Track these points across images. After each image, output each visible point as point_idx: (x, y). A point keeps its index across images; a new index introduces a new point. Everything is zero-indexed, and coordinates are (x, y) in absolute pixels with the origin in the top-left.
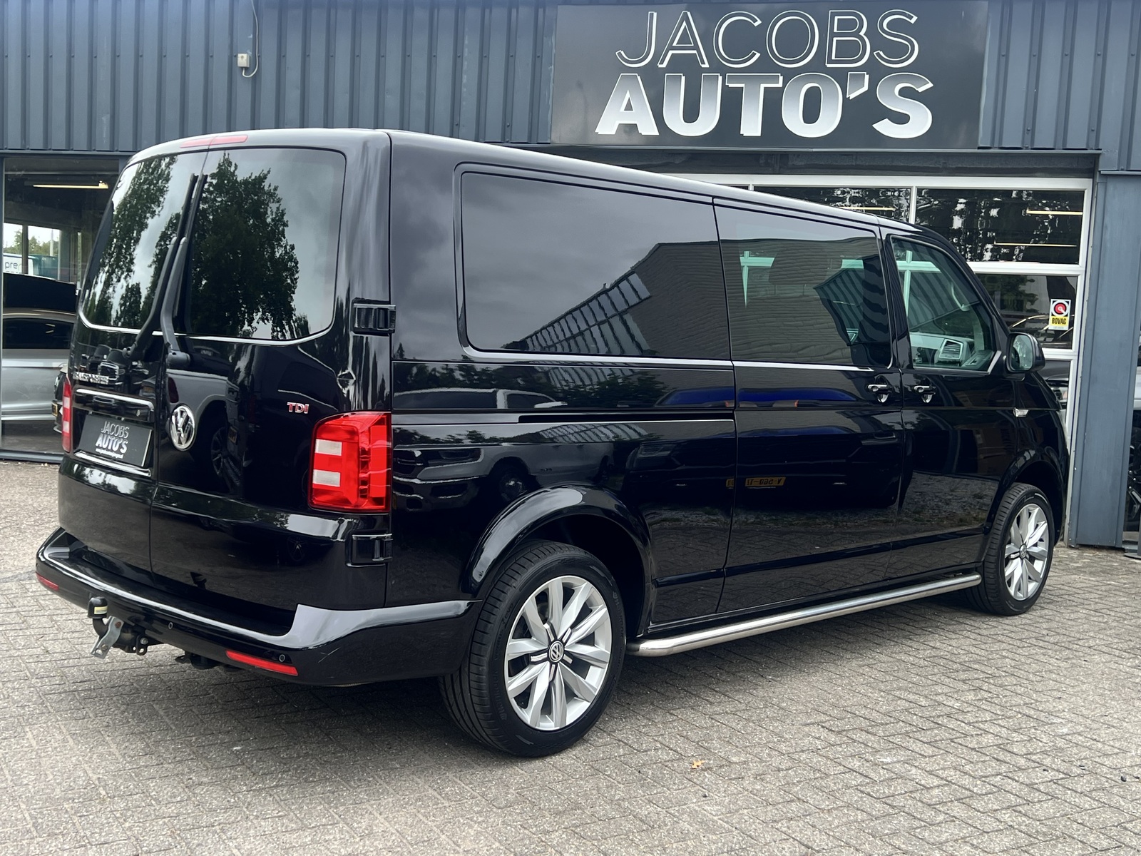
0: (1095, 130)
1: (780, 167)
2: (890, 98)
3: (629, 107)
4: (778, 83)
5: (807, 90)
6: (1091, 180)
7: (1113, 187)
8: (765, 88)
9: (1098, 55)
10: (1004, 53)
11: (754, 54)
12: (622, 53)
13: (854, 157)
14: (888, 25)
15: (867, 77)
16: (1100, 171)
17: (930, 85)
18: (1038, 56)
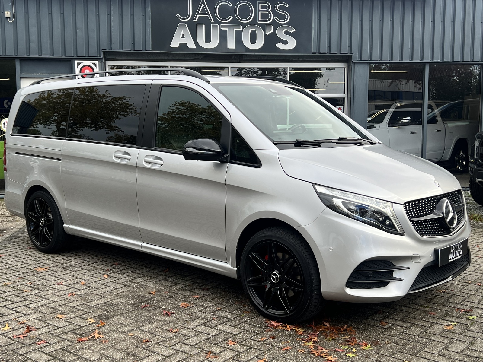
0: (351, 47)
1: (240, 60)
2: (281, 34)
3: (183, 37)
4: (240, 28)
5: (251, 32)
6: (347, 64)
7: (356, 66)
8: (236, 30)
9: (349, 20)
10: (319, 19)
11: (230, 17)
12: (179, 15)
13: (267, 56)
14: (279, 7)
15: (272, 27)
16: (352, 61)
17: (295, 30)
18: (330, 20)
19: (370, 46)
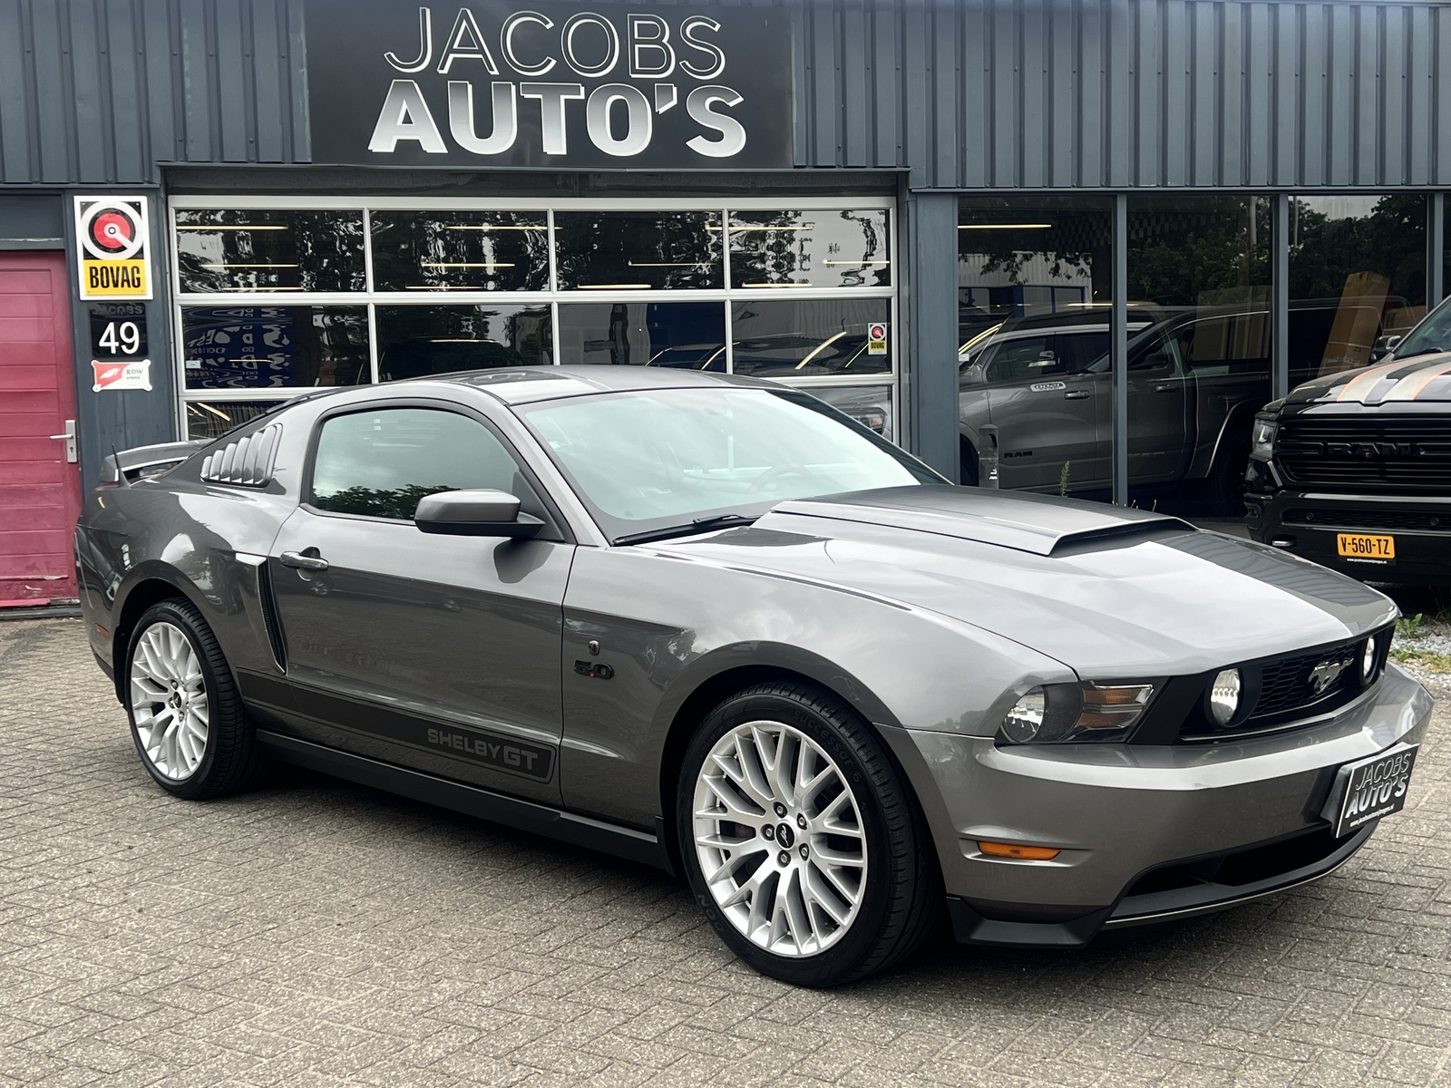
0: (903, 147)
1: (580, 190)
2: (701, 112)
7: (921, 203)
9: (898, 69)
10: (809, 66)
11: (549, 61)
12: (393, 55)
13: (660, 177)
16: (910, 189)
17: (740, 99)
18: (842, 69)
19: (959, 146)
